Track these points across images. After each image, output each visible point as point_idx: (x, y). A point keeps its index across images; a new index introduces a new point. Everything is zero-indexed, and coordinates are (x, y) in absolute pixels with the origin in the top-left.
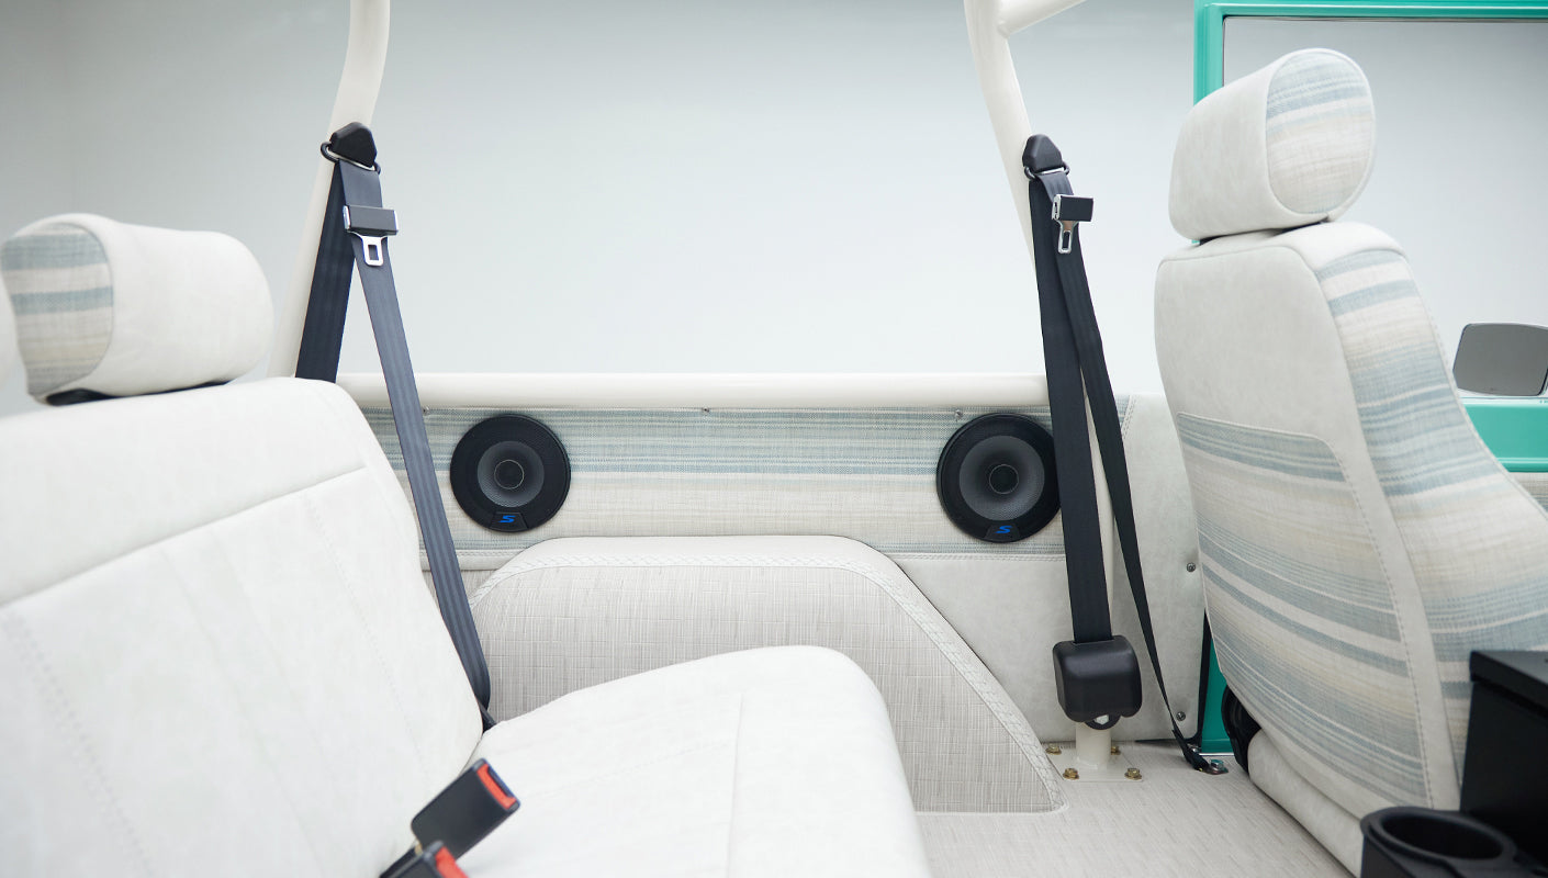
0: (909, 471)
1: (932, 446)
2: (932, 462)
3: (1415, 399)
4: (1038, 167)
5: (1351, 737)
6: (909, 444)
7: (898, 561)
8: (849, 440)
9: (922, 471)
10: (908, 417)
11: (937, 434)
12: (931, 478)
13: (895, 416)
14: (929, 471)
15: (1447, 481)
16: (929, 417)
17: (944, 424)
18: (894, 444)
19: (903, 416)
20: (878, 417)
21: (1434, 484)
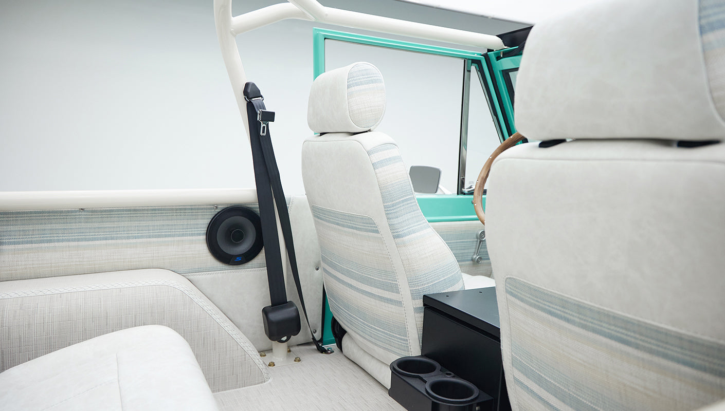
0: (192, 235)
1: (204, 223)
2: (204, 230)
3: (403, 201)
4: (250, 97)
5: (382, 332)
6: (192, 222)
7: (189, 278)
8: (162, 222)
9: (199, 234)
10: (192, 209)
11: (206, 217)
12: (204, 237)
13: (185, 209)
14: (203, 234)
15: (414, 232)
16: (202, 209)
17: (209, 212)
18: (185, 222)
19: (189, 209)
20: (177, 209)
21: (410, 233)
